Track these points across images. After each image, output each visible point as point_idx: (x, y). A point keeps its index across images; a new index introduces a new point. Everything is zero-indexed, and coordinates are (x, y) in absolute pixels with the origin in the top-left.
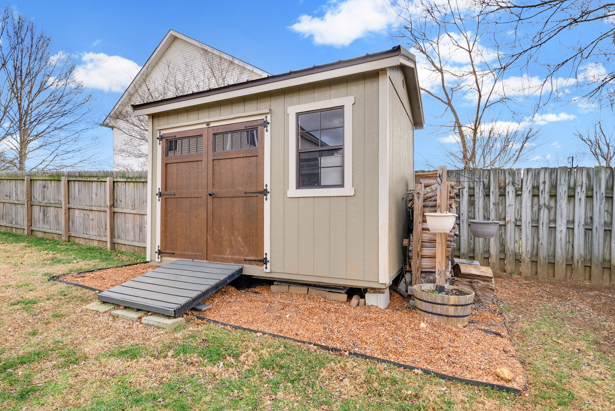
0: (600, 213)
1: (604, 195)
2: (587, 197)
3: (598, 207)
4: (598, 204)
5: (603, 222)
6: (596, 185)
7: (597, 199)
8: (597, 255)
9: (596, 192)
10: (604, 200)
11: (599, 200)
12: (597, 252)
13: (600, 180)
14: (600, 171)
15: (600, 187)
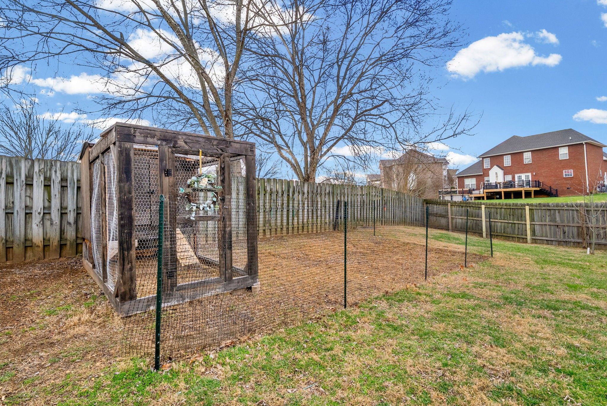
0: (21, 198)
1: (24, 183)
2: (7, 183)
3: (19, 193)
4: (19, 190)
5: (23, 206)
6: (17, 173)
7: (17, 186)
8: (18, 236)
9: (17, 180)
10: (24, 187)
11: (19, 186)
12: (19, 233)
13: (20, 169)
14: (20, 161)
15: (20, 175)
